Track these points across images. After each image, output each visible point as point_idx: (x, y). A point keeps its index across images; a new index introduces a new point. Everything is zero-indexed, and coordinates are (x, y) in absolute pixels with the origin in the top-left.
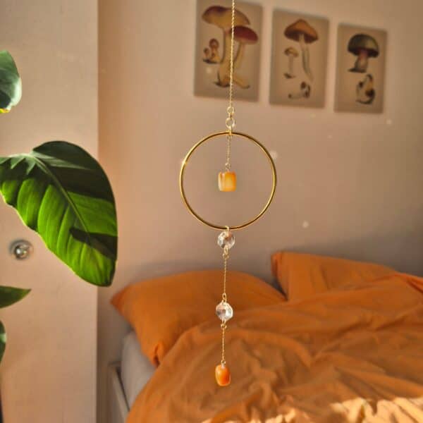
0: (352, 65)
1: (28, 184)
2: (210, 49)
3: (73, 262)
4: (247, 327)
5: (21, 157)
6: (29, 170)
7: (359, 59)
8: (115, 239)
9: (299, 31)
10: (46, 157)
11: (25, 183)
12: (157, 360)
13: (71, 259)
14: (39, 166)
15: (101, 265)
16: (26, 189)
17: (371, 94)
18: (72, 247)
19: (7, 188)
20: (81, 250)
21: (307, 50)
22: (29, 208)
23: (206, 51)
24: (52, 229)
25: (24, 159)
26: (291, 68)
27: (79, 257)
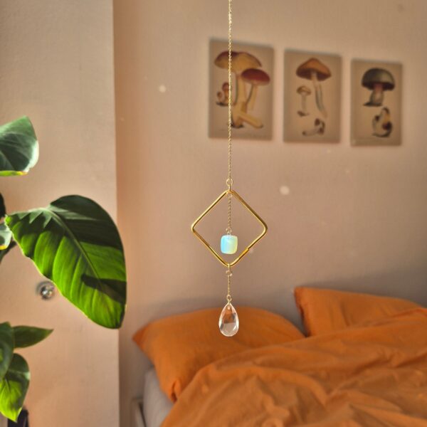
0: (367, 100)
1: (45, 237)
3: (85, 307)
4: (263, 365)
5: (39, 211)
6: (46, 223)
7: (374, 93)
8: (124, 285)
9: (311, 69)
10: (61, 211)
11: (41, 236)
12: (174, 397)
13: (83, 303)
14: (55, 219)
15: (112, 309)
16: (42, 240)
17: (388, 126)
18: (84, 293)
19: (25, 241)
20: (93, 295)
21: (320, 87)
22: (45, 258)
23: (219, 94)
24: (66, 277)
25: (42, 214)
26: (304, 105)
27: (91, 302)
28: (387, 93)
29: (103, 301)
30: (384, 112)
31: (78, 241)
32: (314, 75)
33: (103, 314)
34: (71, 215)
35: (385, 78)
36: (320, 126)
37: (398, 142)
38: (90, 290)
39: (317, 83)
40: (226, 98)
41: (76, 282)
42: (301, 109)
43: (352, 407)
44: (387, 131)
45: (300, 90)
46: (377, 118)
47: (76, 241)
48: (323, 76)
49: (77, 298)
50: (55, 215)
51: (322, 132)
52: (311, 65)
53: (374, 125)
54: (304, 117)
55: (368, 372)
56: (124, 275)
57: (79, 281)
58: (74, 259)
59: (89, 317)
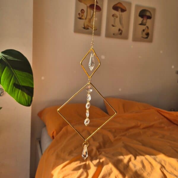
0: (140, 22)
2: (81, 13)
3: (15, 96)
7: (143, 20)
9: (119, 7)
12: (53, 137)
14: (3, 59)
15: (27, 98)
17: (148, 34)
18: (15, 91)
23: (79, 14)
24: (7, 84)
26: (114, 22)
27: (18, 94)
28: (149, 20)
29: (23, 95)
30: (147, 28)
31: (13, 69)
32: (120, 10)
33: (23, 100)
34: (10, 58)
35: (148, 14)
36: (121, 32)
37: (151, 41)
38: (17, 90)
39: (121, 13)
40: (82, 16)
41: (11, 86)
42: (113, 24)
43: (123, 143)
44: (147, 36)
45: (113, 16)
46: (144, 30)
47: (12, 69)
48: (123, 10)
49: (12, 93)
50: (3, 57)
51: (121, 34)
52: (118, 5)
53: (142, 33)
54: (114, 27)
55: (131, 130)
56: (33, 85)
57: (13, 86)
58: (11, 76)
59: (16, 101)
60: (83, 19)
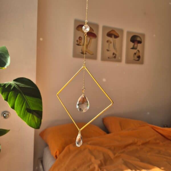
0: (132, 47)
1: (12, 93)
2: (79, 40)
4: (90, 144)
5: (9, 83)
6: (12, 88)
7: (134, 44)
8: (41, 112)
9: (112, 34)
10: (18, 83)
11: (10, 93)
12: (56, 157)
13: (26, 119)
14: (15, 86)
15: (36, 121)
16: (11, 95)
17: (139, 57)
19: (4, 94)
20: (30, 116)
21: (115, 41)
22: (12, 101)
23: (77, 41)
24: (20, 109)
25: (10, 84)
26: (109, 47)
27: (29, 118)
28: (139, 45)
29: (33, 118)
30: (138, 52)
31: (24, 95)
32: (113, 36)
33: (33, 123)
34: (22, 85)
35: (138, 39)
36: (115, 55)
37: (142, 63)
38: (28, 114)
39: (114, 39)
40: (80, 42)
42: (108, 49)
43: (123, 160)
44: (139, 59)
45: (108, 41)
46: (135, 54)
48: (116, 37)
49: (23, 117)
51: (115, 58)
52: (112, 32)
53: (134, 56)
54: (108, 52)
55: (129, 147)
56: (42, 108)
58: (23, 102)
59: (28, 124)
60: (81, 45)
